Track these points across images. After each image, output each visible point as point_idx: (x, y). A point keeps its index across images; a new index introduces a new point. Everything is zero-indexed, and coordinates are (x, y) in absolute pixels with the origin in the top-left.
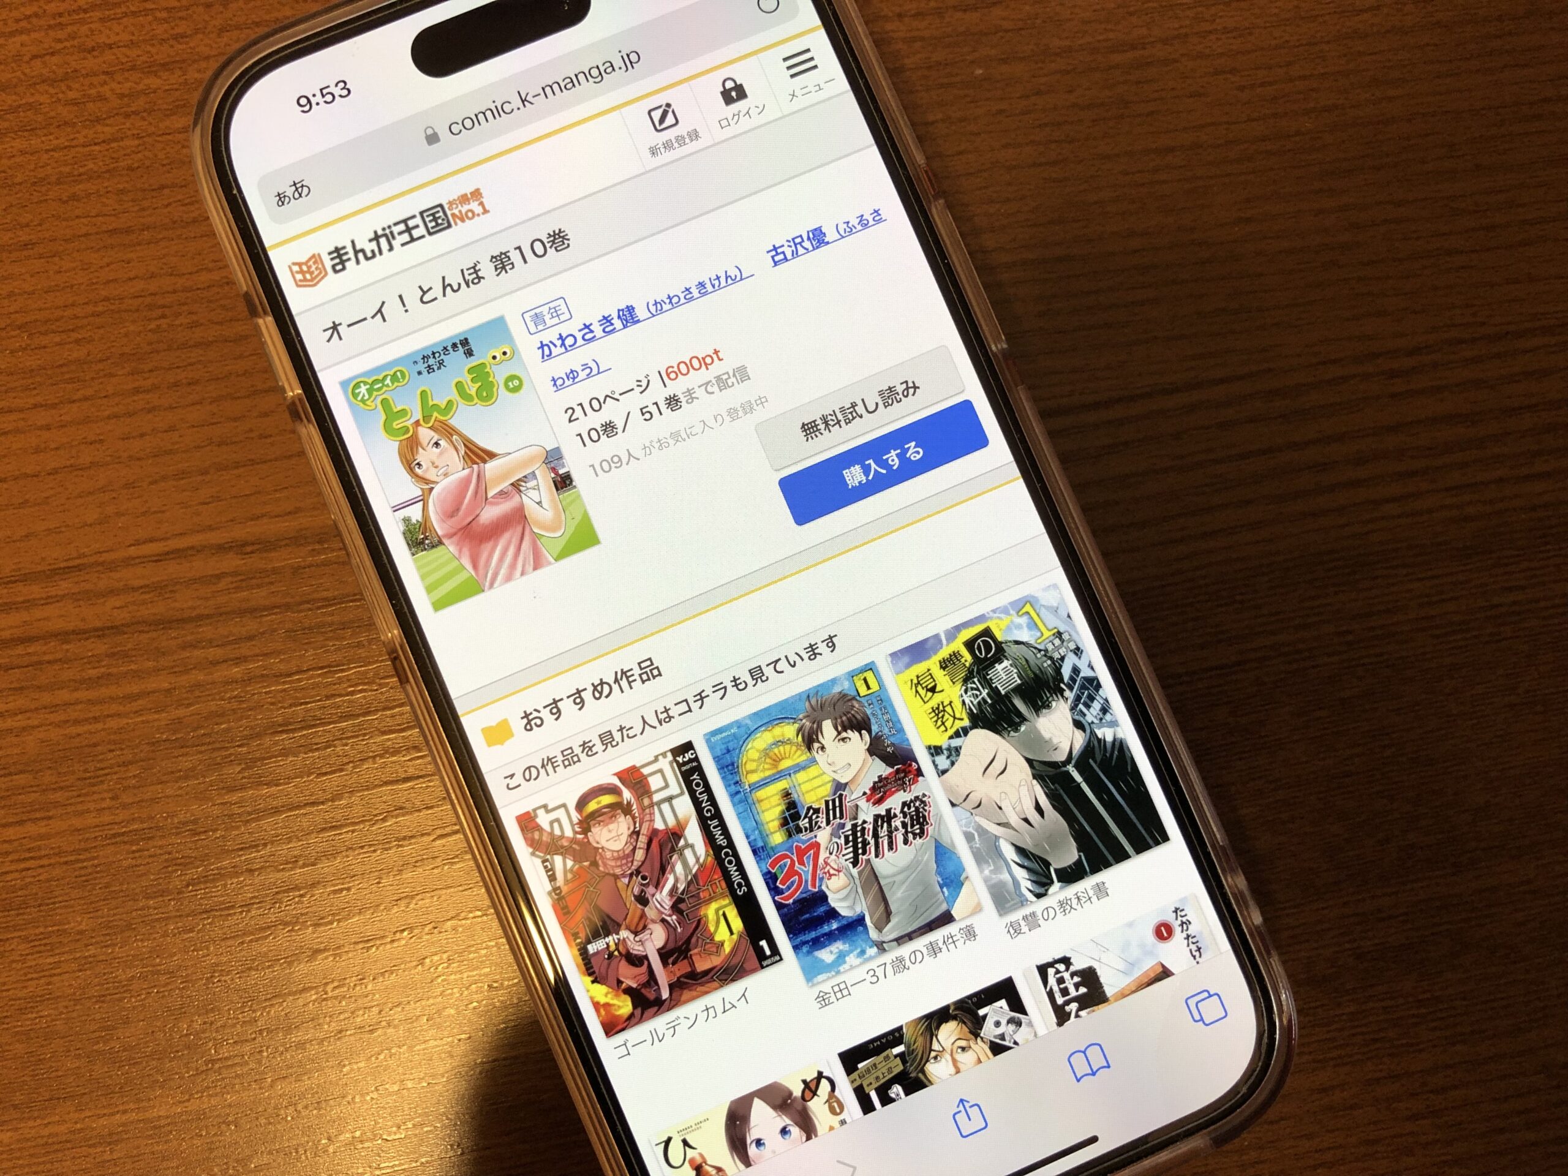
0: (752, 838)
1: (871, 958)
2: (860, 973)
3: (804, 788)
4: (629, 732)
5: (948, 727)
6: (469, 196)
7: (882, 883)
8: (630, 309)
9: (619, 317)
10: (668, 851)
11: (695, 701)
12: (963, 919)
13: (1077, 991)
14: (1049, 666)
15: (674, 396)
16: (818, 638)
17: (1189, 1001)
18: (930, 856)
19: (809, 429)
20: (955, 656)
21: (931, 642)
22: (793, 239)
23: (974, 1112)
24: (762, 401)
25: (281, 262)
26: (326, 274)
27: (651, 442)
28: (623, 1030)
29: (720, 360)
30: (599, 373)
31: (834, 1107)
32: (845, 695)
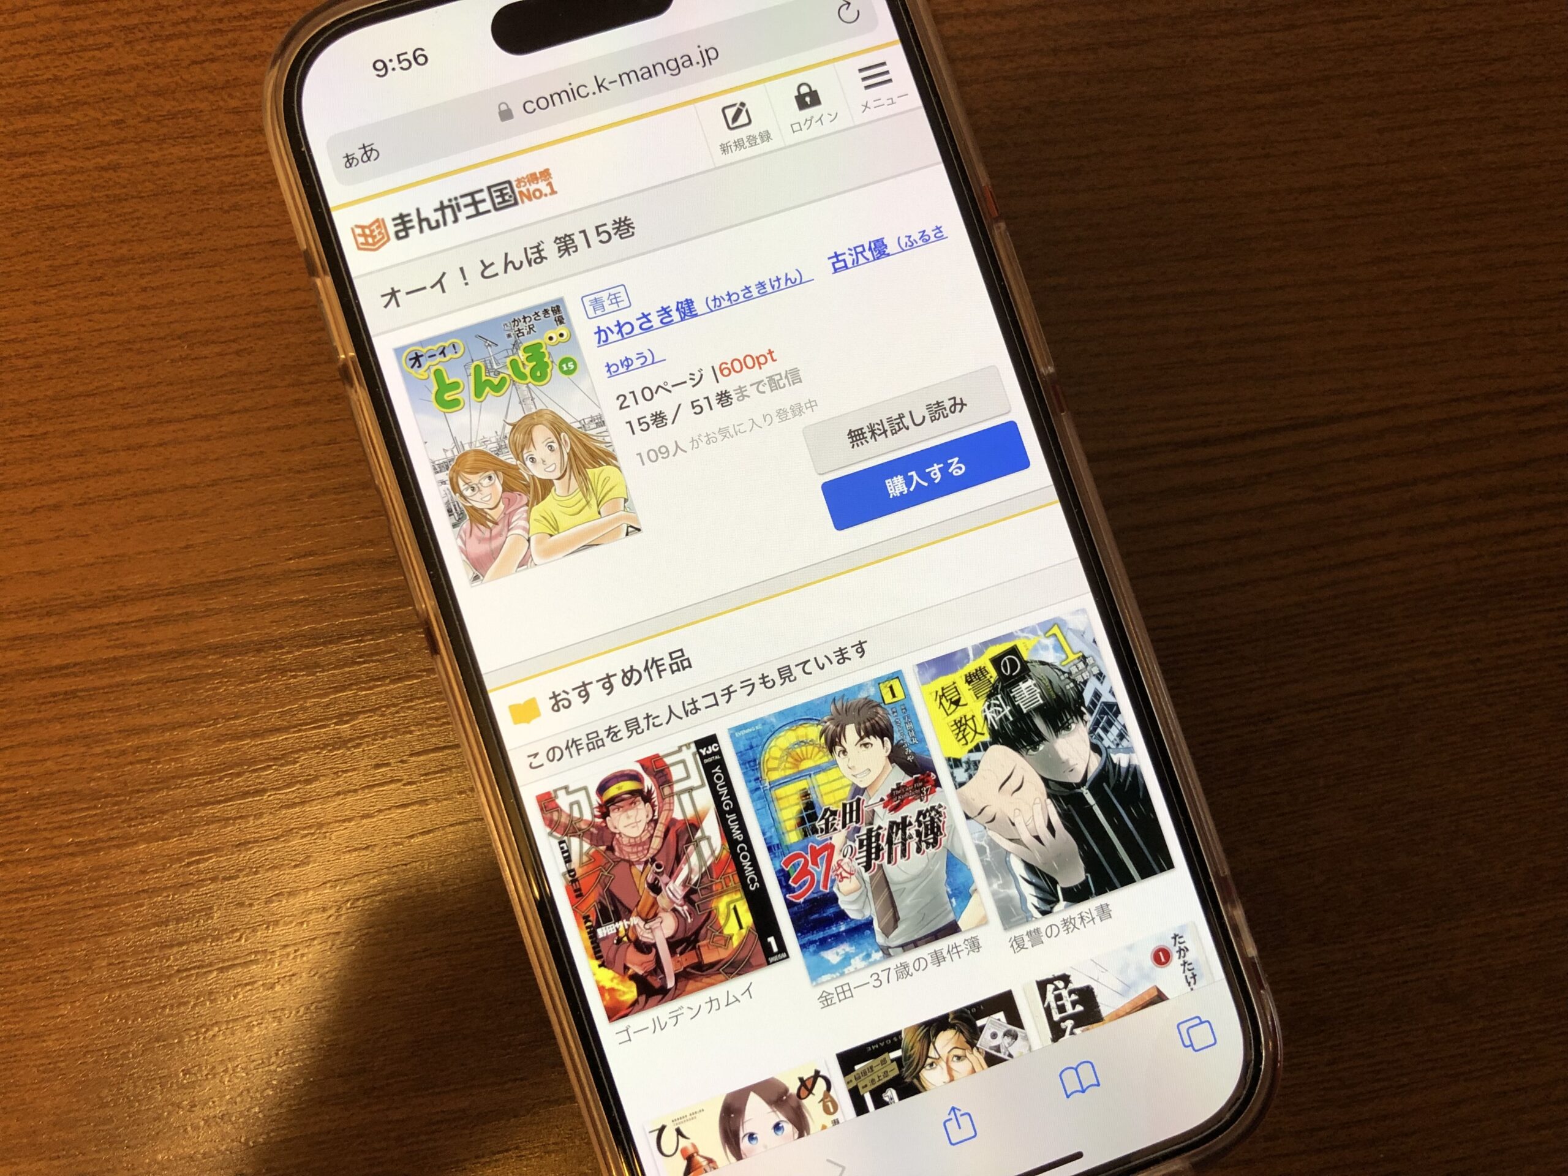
0: (768, 835)
1: (875, 962)
2: (865, 976)
3: (824, 789)
4: (655, 720)
5: (969, 741)
6: (538, 175)
7: (893, 889)
8: (689, 302)
9: (678, 309)
10: (684, 842)
11: (722, 696)
12: (969, 930)
13: (1074, 1008)
14: (1072, 688)
15: (726, 392)
16: (848, 643)
17: (1181, 1026)
18: (941, 866)
19: (856, 436)
20: (982, 671)
21: (958, 656)
22: (855, 248)
23: (965, 1121)
24: (812, 404)
25: (344, 223)
26: (389, 239)
27: (700, 435)
28: (626, 1015)
29: (774, 360)
30: (653, 363)
31: (828, 1107)
32: (870, 701)
